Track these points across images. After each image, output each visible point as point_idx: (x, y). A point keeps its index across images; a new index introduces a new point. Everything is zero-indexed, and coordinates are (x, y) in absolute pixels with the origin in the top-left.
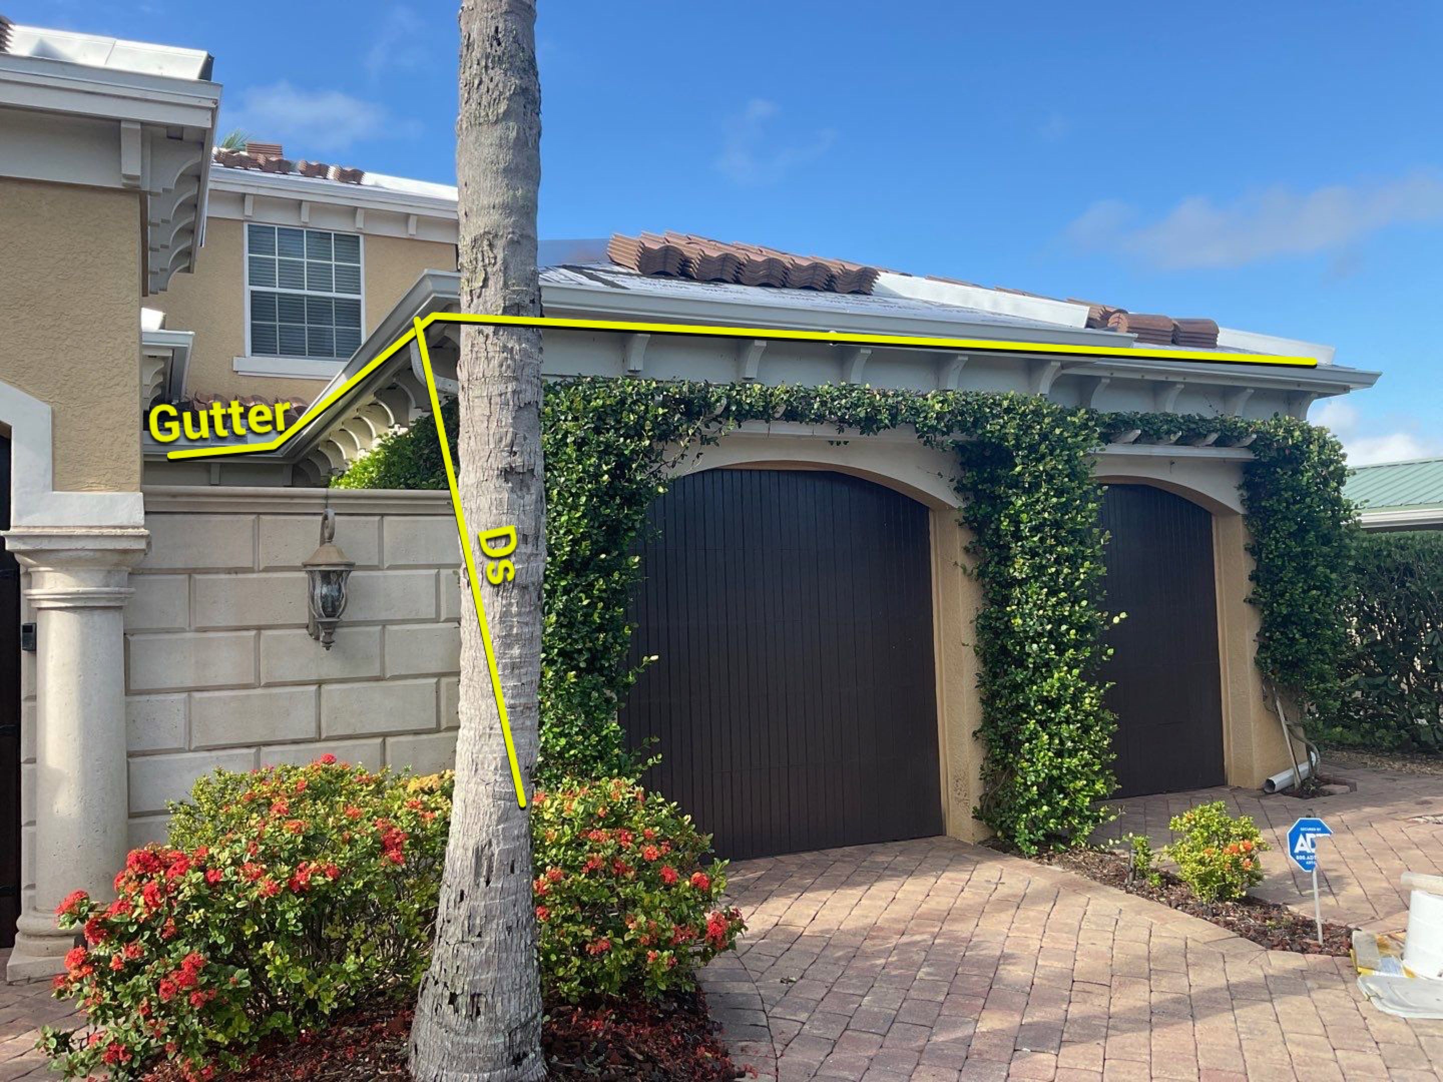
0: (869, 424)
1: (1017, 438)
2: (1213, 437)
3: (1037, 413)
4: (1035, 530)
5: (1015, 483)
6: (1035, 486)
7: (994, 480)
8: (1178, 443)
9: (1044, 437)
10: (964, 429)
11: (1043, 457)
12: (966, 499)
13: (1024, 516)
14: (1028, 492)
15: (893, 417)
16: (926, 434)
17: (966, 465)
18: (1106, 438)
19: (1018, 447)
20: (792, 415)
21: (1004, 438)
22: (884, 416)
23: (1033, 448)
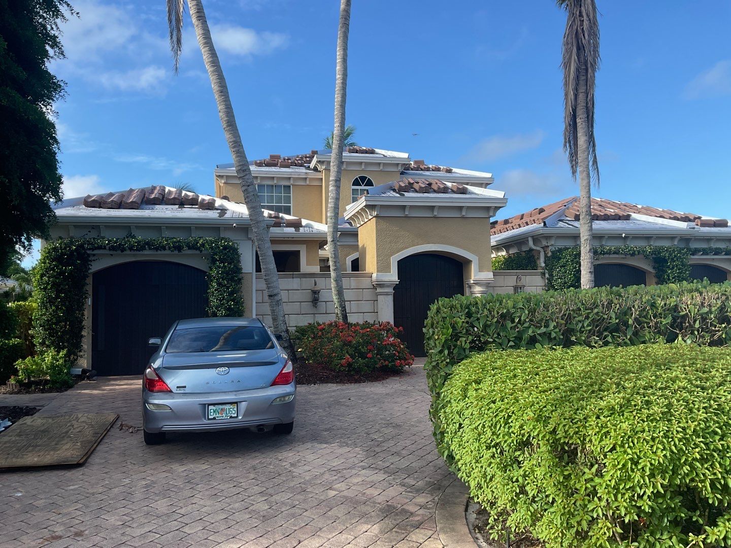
0: (633, 255)
1: (669, 257)
2: (724, 253)
3: (674, 251)
4: (673, 278)
5: (668, 267)
6: (673, 268)
7: (663, 266)
8: (714, 255)
9: (675, 256)
10: (655, 254)
11: (675, 261)
12: (656, 270)
13: (670, 275)
14: (672, 269)
15: (639, 252)
16: (646, 257)
17: (655, 262)
18: (693, 254)
19: (669, 259)
20: (615, 253)
21: (665, 257)
22: (637, 253)
23: (672, 259)
